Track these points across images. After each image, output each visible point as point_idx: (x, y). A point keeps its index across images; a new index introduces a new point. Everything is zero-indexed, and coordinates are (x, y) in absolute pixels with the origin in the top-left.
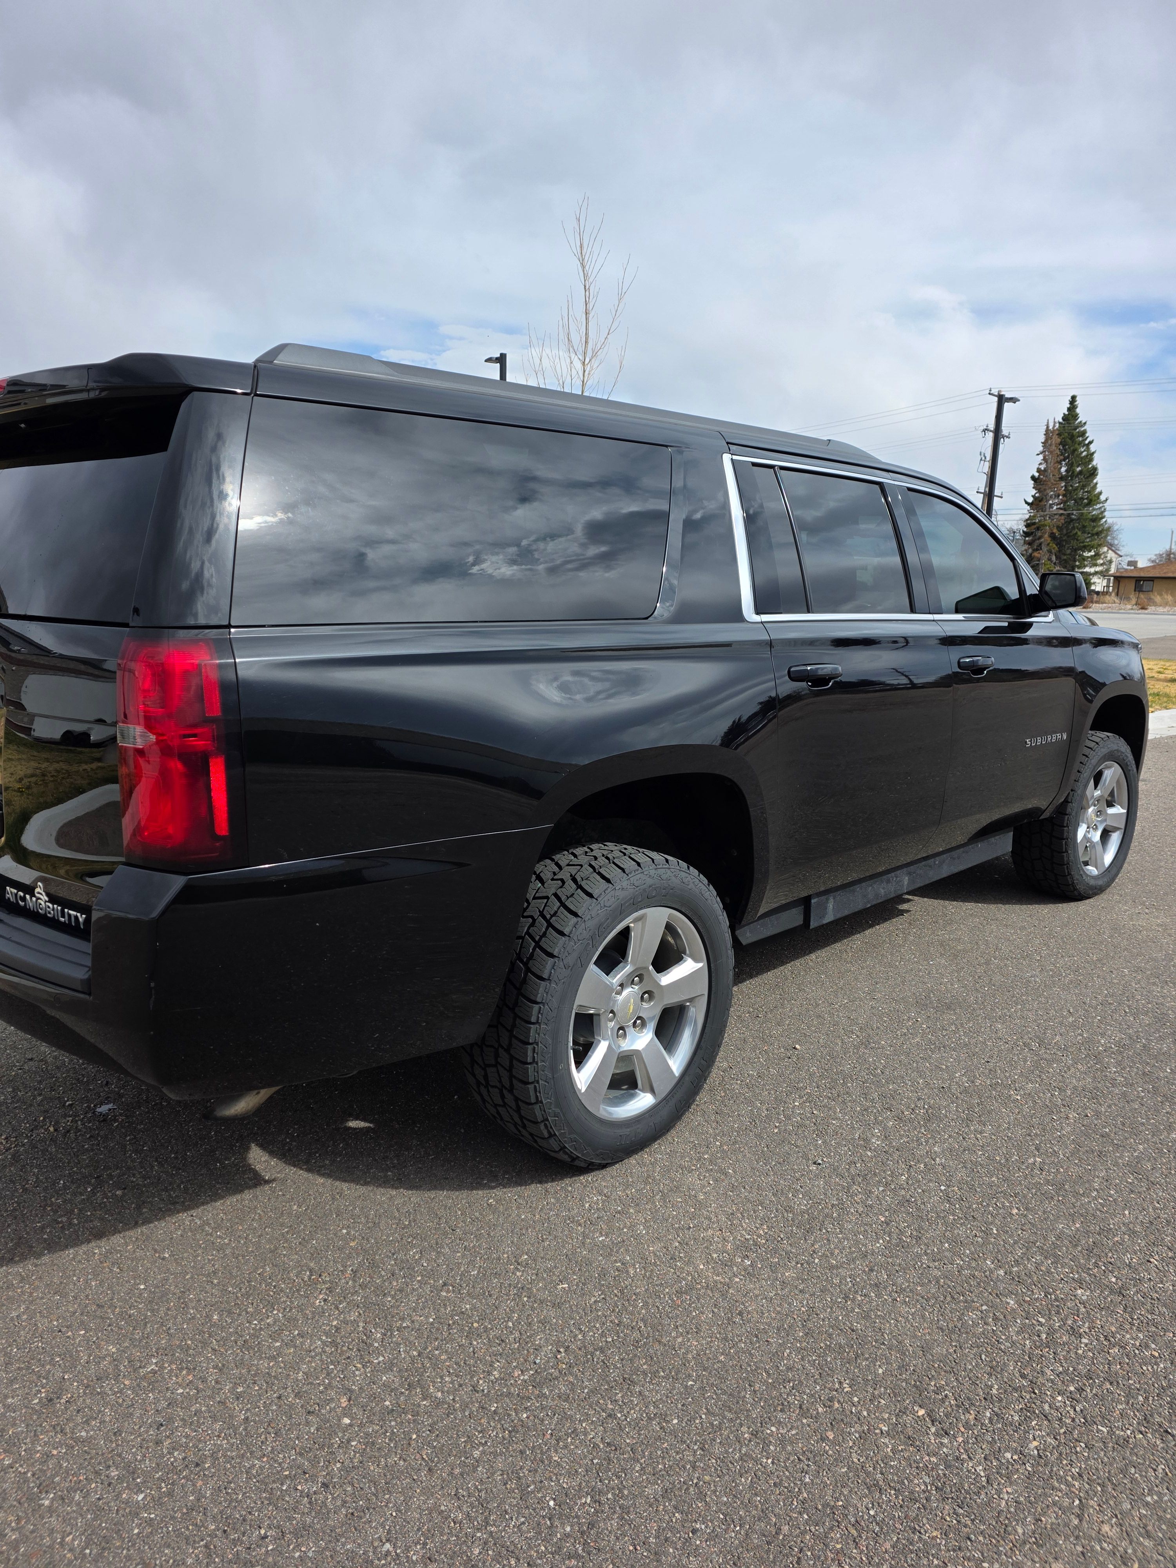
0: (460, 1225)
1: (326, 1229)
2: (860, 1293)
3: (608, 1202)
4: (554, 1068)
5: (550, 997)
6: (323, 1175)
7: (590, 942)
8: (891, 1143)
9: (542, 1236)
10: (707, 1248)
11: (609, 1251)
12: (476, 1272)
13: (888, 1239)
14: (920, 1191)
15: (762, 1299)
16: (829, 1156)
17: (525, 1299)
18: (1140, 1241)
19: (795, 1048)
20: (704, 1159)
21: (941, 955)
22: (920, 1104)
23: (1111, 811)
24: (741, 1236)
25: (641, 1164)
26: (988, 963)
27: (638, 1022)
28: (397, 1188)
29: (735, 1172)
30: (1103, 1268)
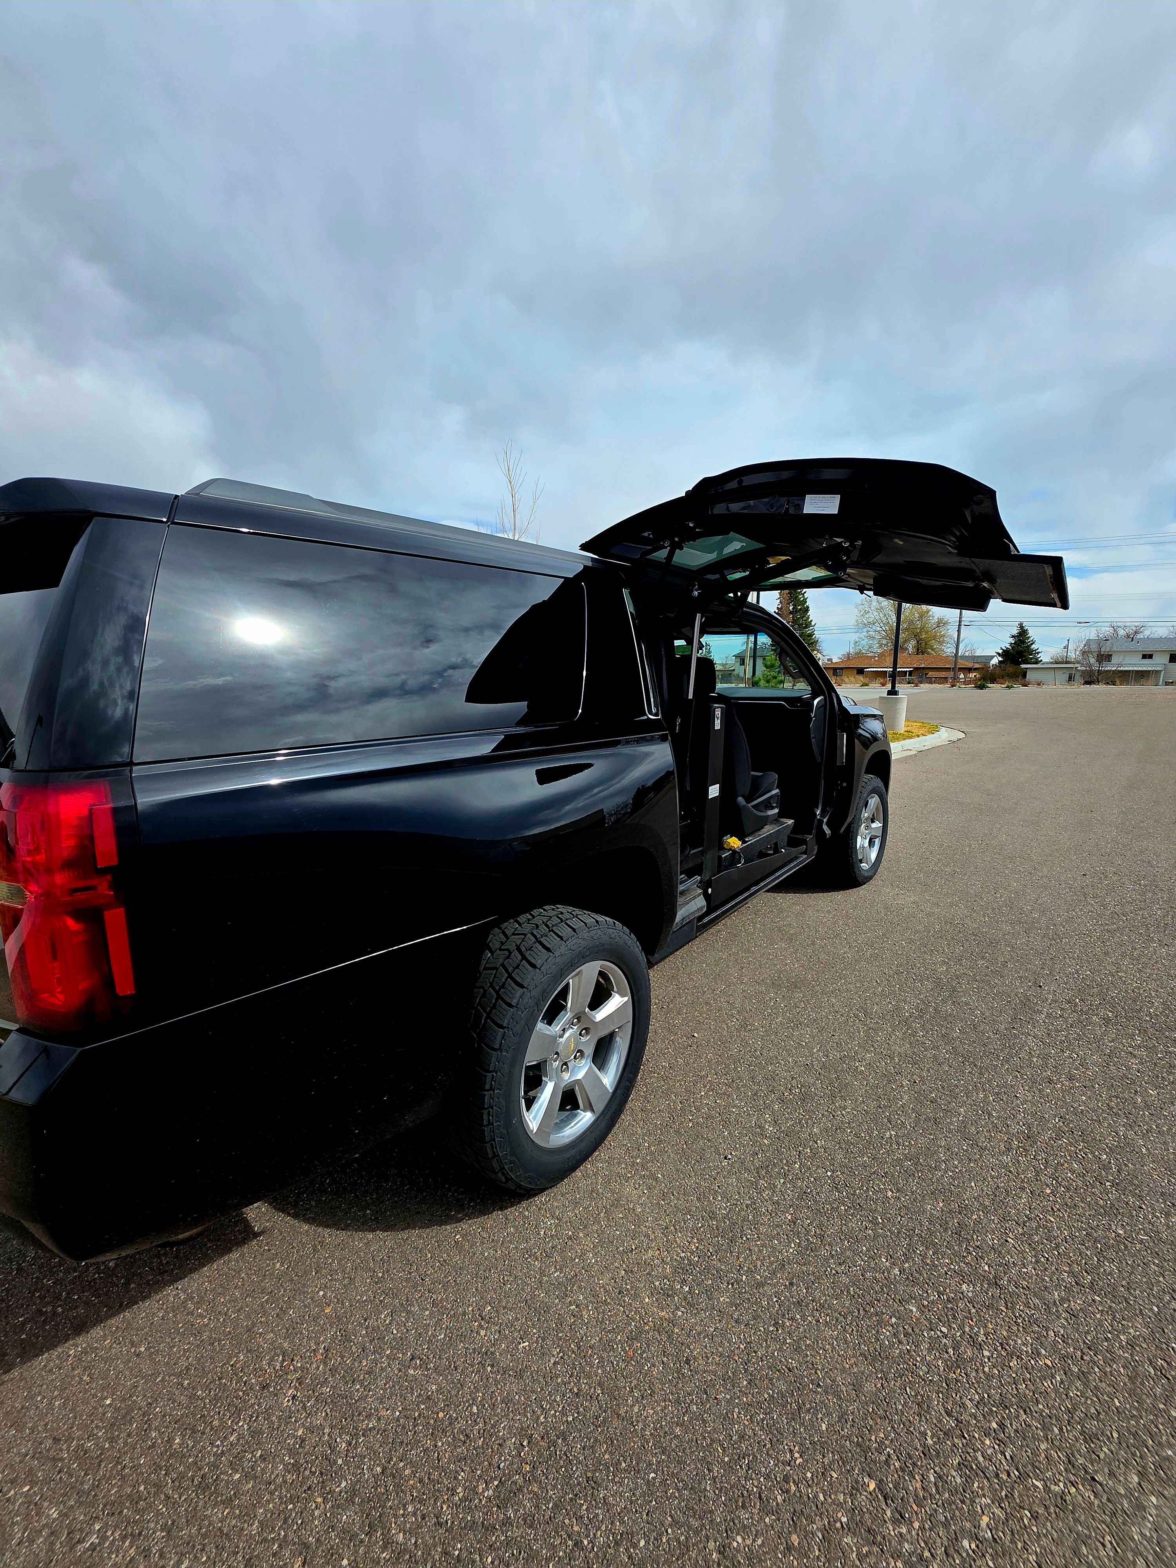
0: (429, 1273)
1: (304, 1293)
2: (787, 1316)
3: (560, 1226)
4: (508, 1124)
5: (501, 1064)
6: (307, 1221)
7: (536, 1008)
8: (780, 1128)
9: (503, 1278)
10: (649, 1274)
11: (563, 1289)
12: (442, 1336)
13: (798, 1241)
14: (812, 1179)
15: (704, 1338)
16: (736, 1149)
17: (489, 1369)
18: (993, 1218)
19: (693, 1036)
20: (637, 1164)
21: (782, 939)
22: (794, 1082)
23: (874, 825)
24: (677, 1255)
25: (586, 1176)
26: (813, 944)
27: (578, 1054)
28: (373, 1231)
29: (663, 1176)
30: (974, 1254)
